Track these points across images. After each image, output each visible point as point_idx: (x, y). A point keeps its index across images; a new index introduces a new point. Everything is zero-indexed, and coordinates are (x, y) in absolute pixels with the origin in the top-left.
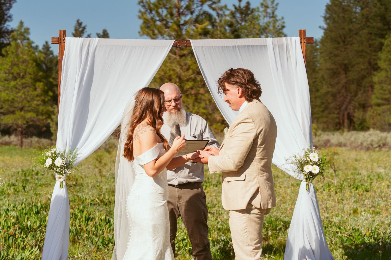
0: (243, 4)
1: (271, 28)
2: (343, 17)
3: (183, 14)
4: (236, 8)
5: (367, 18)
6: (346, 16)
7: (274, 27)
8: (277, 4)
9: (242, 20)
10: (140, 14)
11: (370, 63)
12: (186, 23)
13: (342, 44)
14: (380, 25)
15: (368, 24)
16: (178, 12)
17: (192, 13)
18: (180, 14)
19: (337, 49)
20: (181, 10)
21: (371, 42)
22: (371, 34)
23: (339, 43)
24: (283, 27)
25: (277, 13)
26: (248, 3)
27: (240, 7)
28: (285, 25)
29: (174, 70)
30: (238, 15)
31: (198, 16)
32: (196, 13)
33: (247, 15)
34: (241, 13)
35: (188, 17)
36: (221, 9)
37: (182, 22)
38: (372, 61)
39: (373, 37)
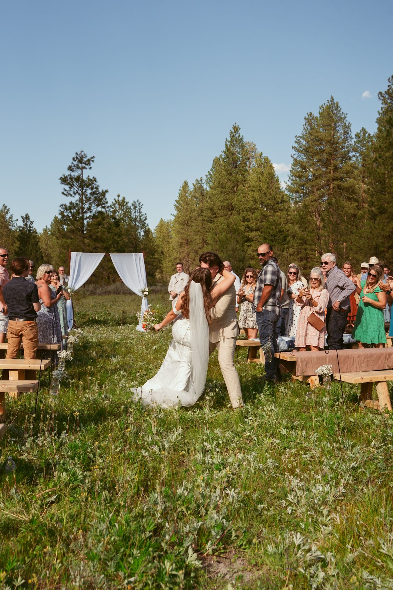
0: (121, 199)
1: (138, 219)
2: (187, 208)
3: (85, 212)
4: (115, 201)
5: (202, 210)
6: (189, 208)
7: (140, 219)
8: (142, 205)
9: (120, 209)
10: (60, 212)
11: (203, 240)
12: (87, 218)
13: (185, 226)
14: (209, 214)
15: (203, 214)
16: (82, 211)
17: (91, 212)
18: (83, 213)
19: (182, 229)
20: (85, 211)
21: (204, 226)
22: (204, 220)
23: (184, 225)
24: (146, 219)
25: (142, 210)
26: (124, 198)
27: (118, 200)
28: (147, 218)
29: (80, 246)
30: (117, 206)
31: (94, 215)
32: (94, 211)
33: (123, 206)
34: (119, 205)
35: (88, 215)
36: (108, 207)
37: (85, 217)
38: (204, 238)
39: (205, 222)
